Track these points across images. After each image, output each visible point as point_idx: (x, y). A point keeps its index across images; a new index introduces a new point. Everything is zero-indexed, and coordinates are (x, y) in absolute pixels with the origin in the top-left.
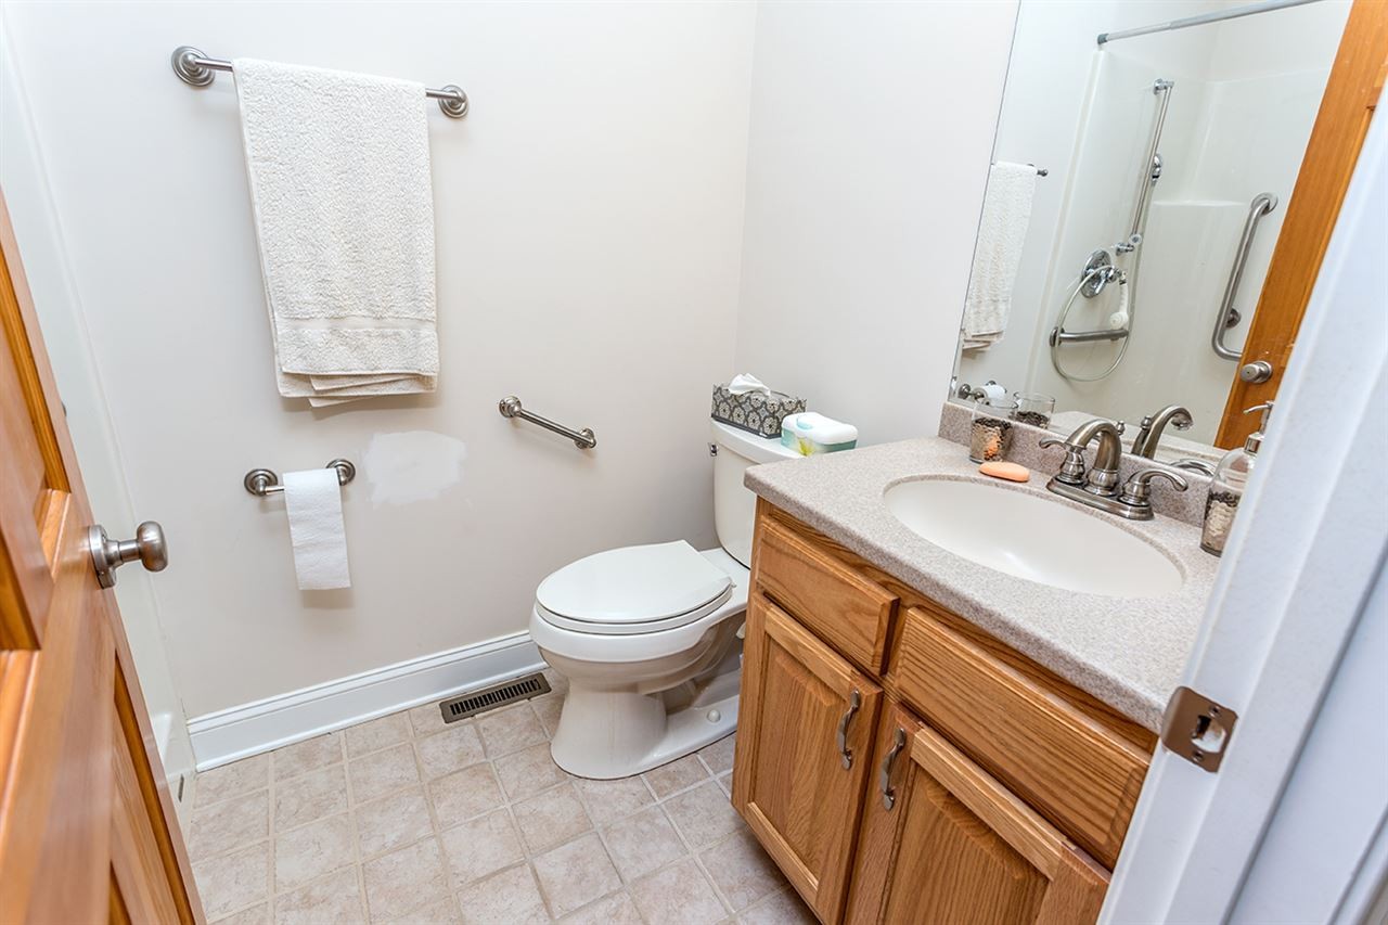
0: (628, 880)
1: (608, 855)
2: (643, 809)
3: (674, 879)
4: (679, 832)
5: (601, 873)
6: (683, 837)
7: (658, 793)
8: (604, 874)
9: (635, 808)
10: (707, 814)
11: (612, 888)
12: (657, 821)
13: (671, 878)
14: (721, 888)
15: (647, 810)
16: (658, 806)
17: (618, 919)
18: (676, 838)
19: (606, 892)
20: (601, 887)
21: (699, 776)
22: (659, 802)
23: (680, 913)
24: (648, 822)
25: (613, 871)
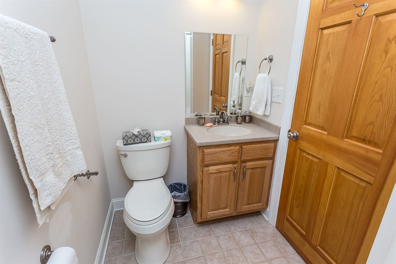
0: (202, 255)
1: (194, 258)
2: (182, 248)
3: (205, 245)
4: (192, 241)
5: (199, 261)
6: (193, 240)
7: (178, 243)
8: (200, 260)
9: (181, 249)
10: (189, 234)
11: (204, 259)
12: (187, 245)
13: (204, 245)
14: (209, 236)
15: (183, 246)
16: (182, 243)
17: (212, 259)
18: (194, 242)
19: (204, 261)
20: (203, 262)
21: (177, 232)
22: (181, 243)
23: (213, 246)
24: (187, 247)
25: (199, 258)
